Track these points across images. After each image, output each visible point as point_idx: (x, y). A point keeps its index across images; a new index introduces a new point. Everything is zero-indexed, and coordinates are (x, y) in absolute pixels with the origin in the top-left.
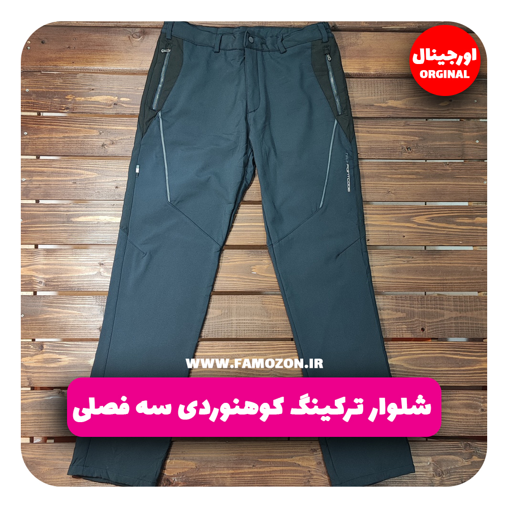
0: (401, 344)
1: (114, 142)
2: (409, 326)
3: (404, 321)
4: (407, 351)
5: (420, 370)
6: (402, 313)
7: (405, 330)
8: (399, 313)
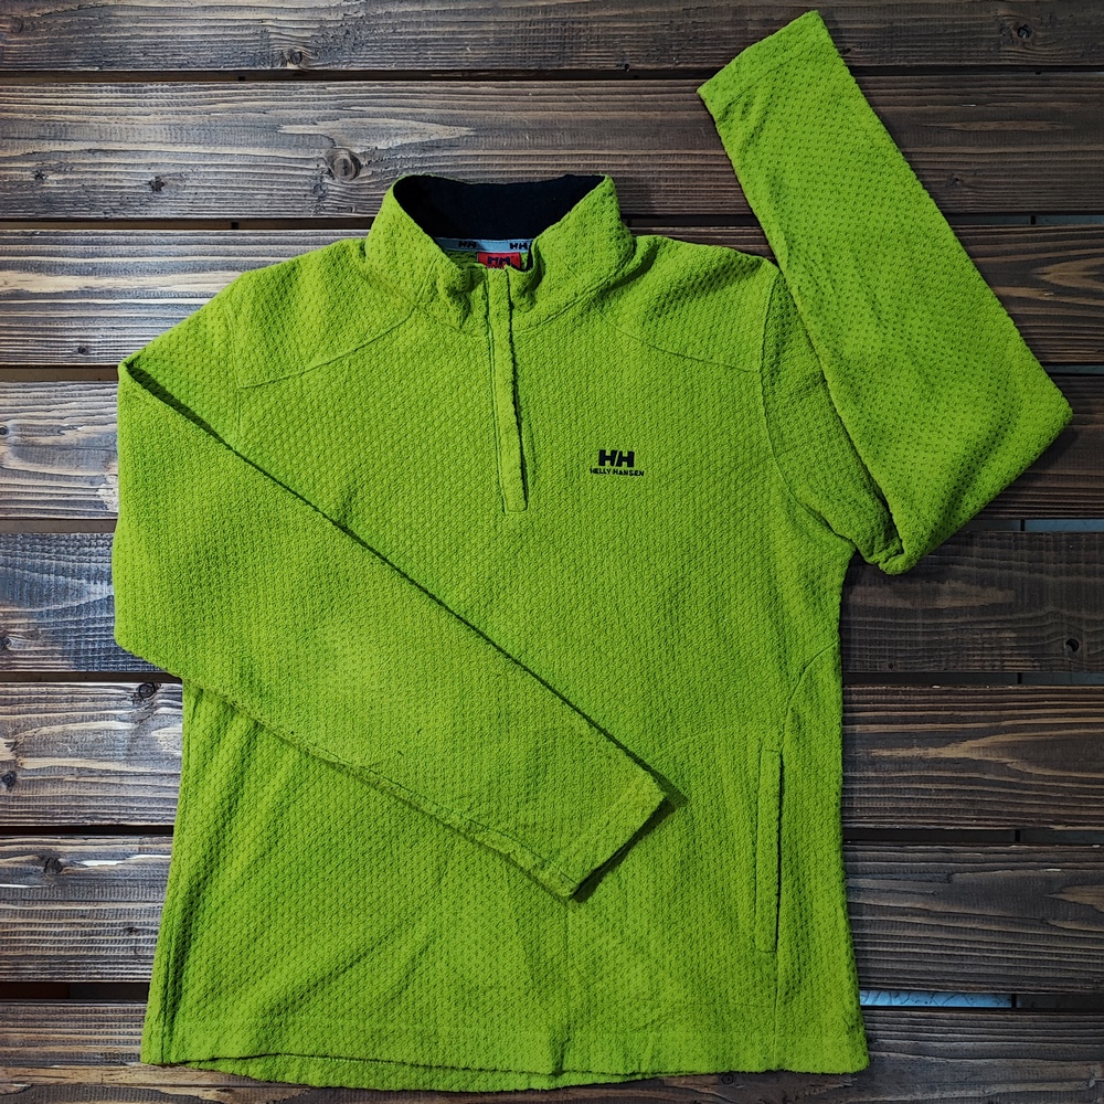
0: (1002, 693)
1: (27, 24)
2: (1027, 635)
3: (1009, 617)
4: (1021, 717)
5: (1063, 779)
6: (1001, 589)
7: (1012, 648)
8: (990, 590)
